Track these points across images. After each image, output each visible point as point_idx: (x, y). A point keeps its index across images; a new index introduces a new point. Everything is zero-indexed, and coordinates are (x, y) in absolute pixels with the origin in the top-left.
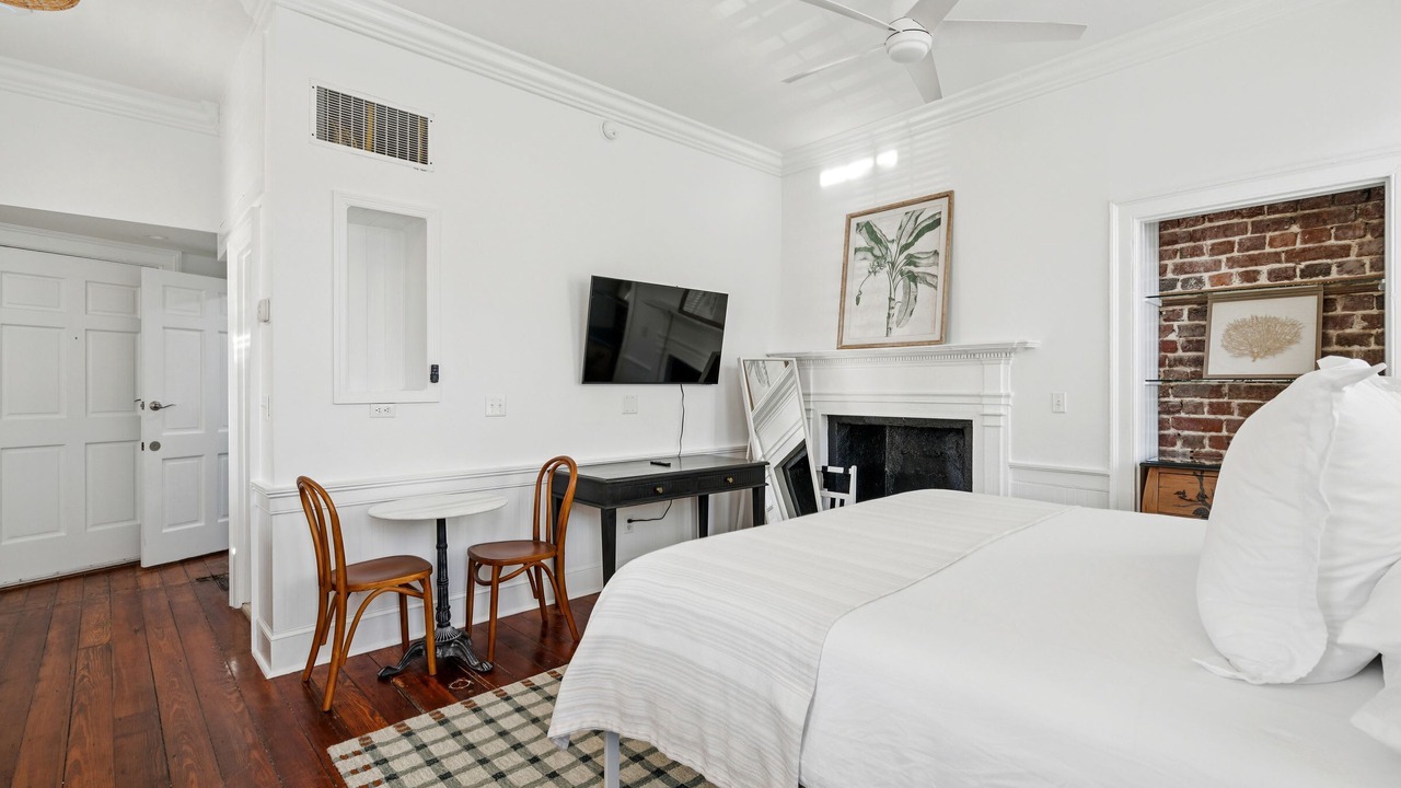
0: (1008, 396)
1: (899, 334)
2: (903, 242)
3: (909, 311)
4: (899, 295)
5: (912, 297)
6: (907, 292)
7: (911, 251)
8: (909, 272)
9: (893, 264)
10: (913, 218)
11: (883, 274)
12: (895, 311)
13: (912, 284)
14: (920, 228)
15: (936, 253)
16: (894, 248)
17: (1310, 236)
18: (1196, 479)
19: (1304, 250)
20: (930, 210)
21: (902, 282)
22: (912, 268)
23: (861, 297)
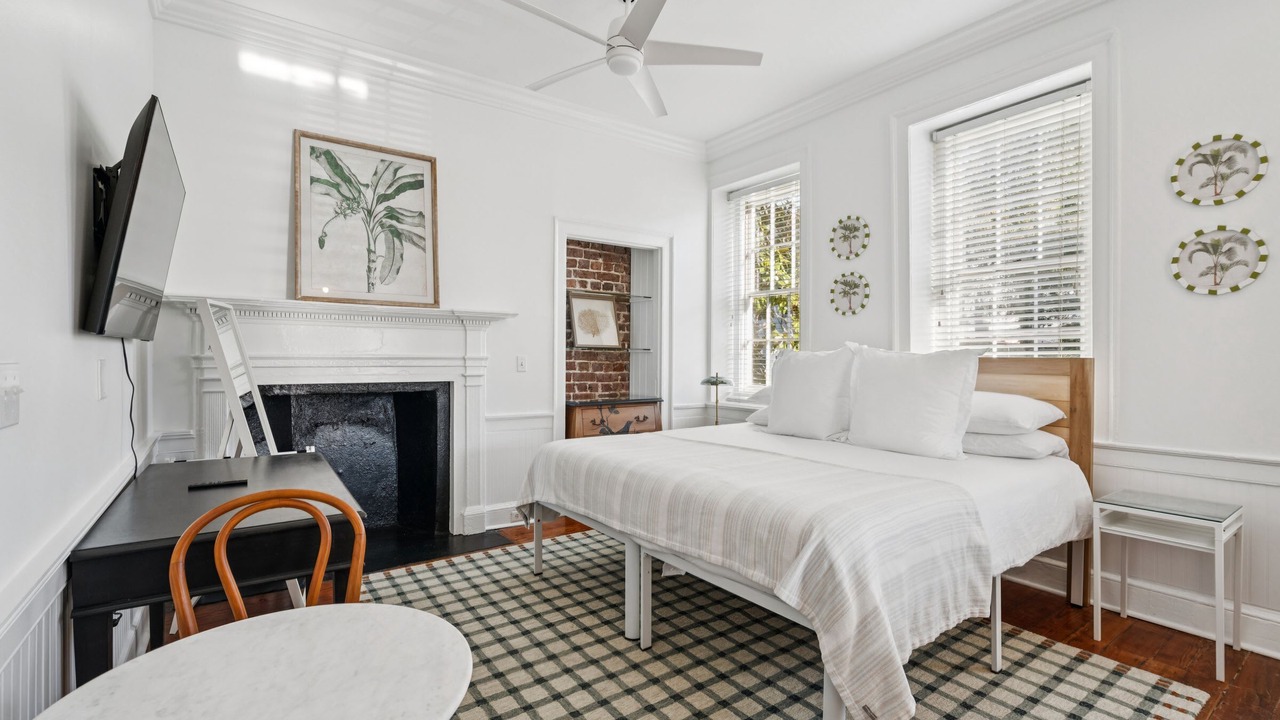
0: (487, 359)
1: (382, 291)
2: (381, 190)
3: (395, 268)
4: (381, 248)
5: (398, 255)
6: (391, 248)
7: (392, 203)
8: (391, 226)
9: (370, 213)
10: (391, 169)
11: (357, 220)
12: (378, 265)
13: (396, 241)
14: (401, 182)
15: (421, 214)
16: (369, 194)
17: (608, 267)
18: (598, 411)
19: (604, 274)
20: (411, 168)
21: (382, 235)
22: (394, 223)
23: (326, 239)
